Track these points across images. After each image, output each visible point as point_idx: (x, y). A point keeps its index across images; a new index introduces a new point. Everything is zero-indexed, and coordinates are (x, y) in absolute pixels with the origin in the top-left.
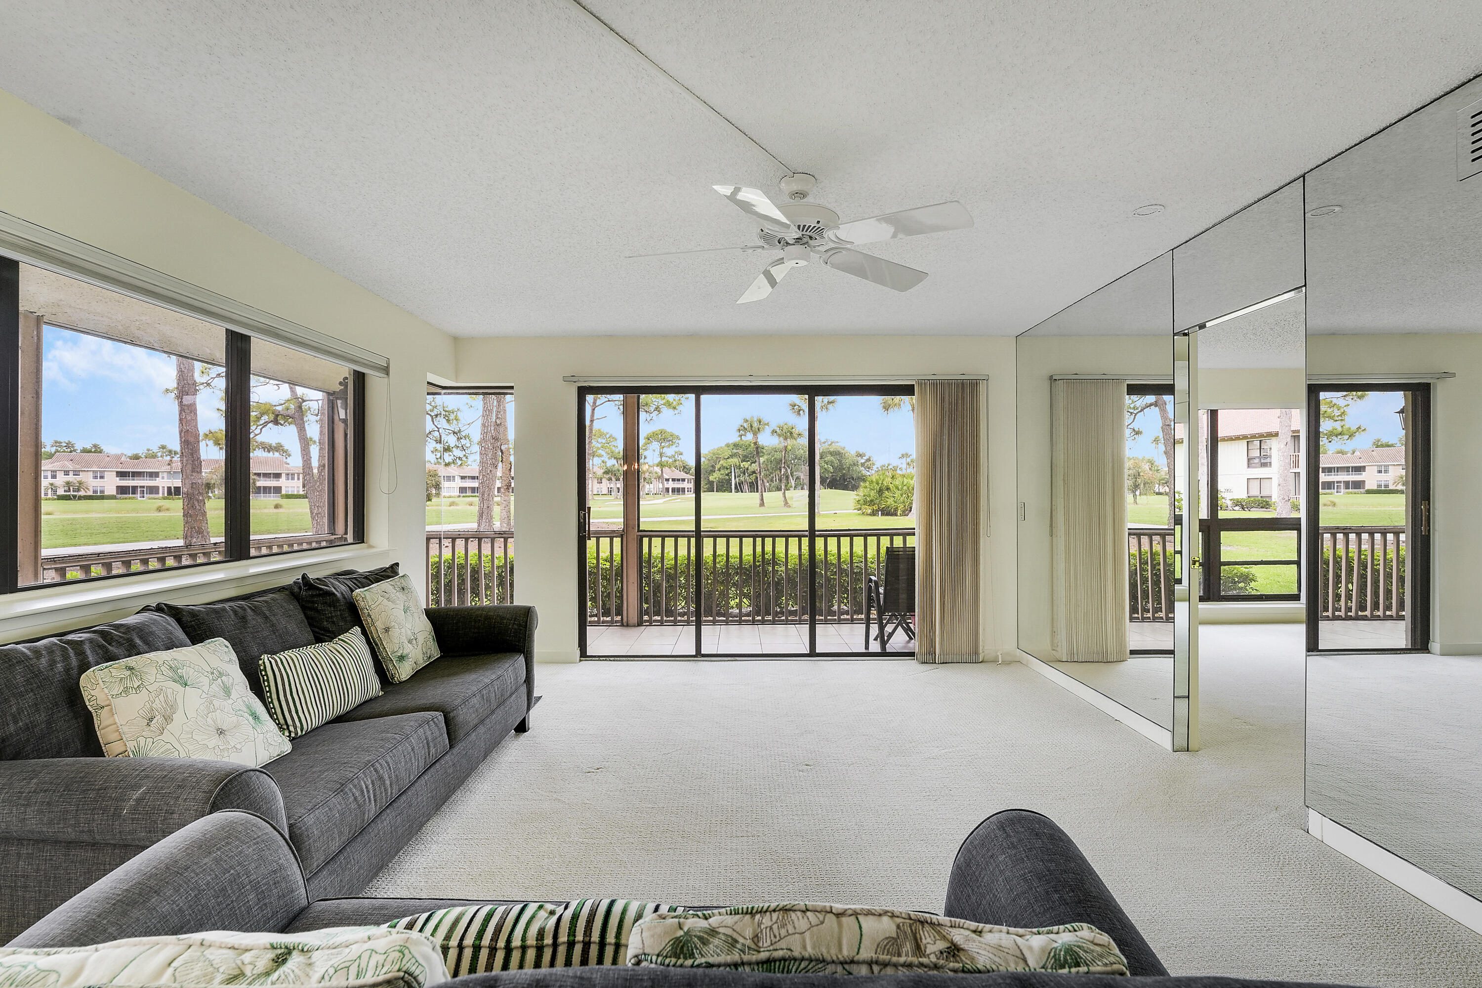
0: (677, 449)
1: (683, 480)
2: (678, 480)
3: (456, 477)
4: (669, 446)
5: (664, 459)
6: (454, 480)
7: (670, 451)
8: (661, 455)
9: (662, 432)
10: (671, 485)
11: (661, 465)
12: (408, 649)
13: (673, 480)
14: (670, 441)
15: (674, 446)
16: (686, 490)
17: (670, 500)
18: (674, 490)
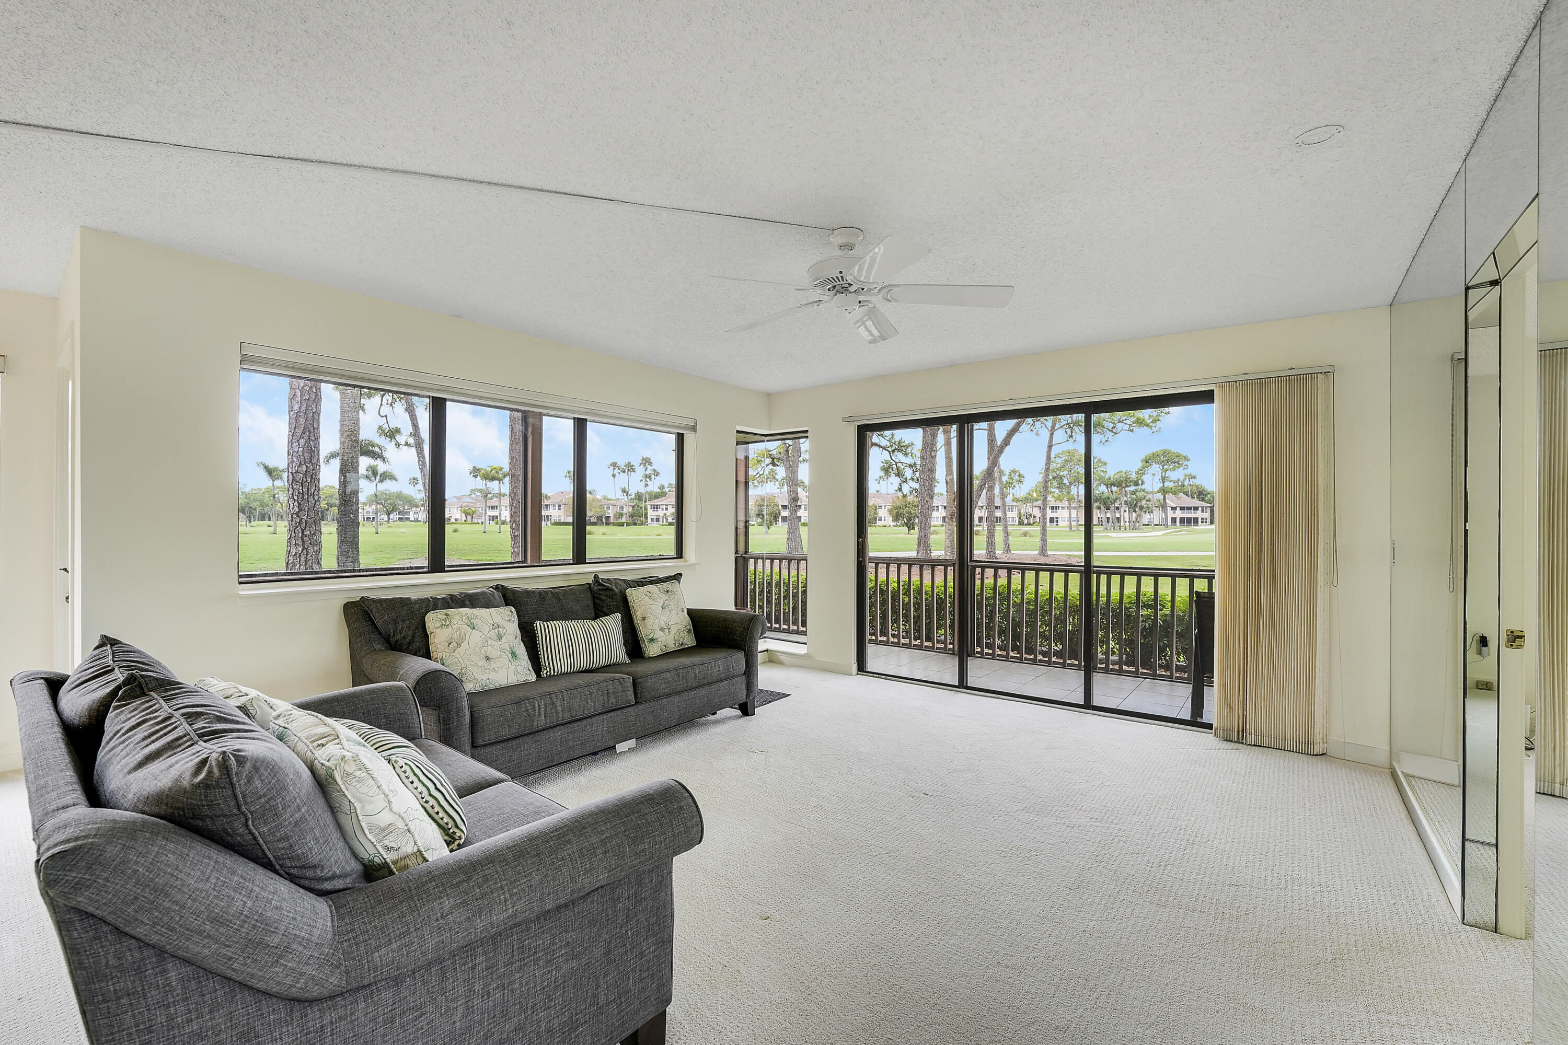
0: (1187, 472)
1: (1196, 509)
2: (1189, 509)
3: (940, 507)
4: (1173, 469)
5: (1166, 484)
6: (938, 510)
7: (1176, 475)
8: (1164, 480)
9: (1165, 453)
10: (1179, 514)
11: (1164, 491)
12: (658, 634)
13: (1182, 509)
14: (1174, 463)
15: (1181, 469)
16: (1200, 521)
17: (1171, 532)
18: (1182, 520)
